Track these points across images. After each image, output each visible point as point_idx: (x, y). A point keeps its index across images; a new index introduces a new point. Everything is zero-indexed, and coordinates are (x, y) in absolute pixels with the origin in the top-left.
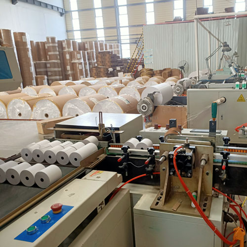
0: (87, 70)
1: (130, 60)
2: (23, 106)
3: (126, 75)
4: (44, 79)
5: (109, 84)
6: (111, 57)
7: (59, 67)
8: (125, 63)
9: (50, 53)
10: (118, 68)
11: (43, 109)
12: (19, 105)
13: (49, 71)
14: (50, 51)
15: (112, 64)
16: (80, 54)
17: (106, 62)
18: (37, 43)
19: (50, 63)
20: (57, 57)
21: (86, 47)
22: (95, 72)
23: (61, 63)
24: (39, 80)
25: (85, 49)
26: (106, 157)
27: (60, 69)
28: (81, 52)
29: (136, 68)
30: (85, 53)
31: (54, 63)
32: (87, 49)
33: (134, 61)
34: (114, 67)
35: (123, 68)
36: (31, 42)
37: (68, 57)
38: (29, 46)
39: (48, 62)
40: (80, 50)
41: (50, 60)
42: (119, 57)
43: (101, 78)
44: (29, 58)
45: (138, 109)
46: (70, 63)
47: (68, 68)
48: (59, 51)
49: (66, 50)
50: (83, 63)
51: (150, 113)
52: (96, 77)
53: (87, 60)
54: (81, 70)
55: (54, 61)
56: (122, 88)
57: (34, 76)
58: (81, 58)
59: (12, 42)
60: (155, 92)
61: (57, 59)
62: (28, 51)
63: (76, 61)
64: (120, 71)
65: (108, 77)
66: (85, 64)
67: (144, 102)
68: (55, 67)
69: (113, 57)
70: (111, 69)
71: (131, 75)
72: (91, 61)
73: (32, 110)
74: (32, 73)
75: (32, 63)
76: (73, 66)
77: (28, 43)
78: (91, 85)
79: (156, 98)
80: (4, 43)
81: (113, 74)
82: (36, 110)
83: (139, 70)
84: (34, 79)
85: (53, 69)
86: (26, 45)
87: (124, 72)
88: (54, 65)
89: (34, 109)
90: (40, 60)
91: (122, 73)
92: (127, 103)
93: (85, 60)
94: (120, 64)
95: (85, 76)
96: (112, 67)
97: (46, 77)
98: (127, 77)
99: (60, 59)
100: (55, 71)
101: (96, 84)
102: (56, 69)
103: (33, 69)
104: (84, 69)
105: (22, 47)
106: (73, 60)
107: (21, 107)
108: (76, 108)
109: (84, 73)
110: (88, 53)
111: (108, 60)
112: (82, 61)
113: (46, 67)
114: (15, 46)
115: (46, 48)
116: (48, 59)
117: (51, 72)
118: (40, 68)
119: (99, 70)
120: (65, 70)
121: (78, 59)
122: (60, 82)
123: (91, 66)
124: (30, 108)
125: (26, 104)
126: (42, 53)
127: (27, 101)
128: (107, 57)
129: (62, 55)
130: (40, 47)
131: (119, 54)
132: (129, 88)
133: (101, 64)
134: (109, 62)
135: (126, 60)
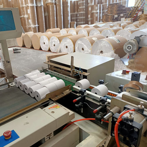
0: (101, 17)
1: (132, 8)
2: (56, 41)
3: (127, 20)
4: (74, 24)
5: (111, 27)
6: (118, 7)
7: (84, 16)
8: (128, 11)
9: (80, 8)
10: (122, 15)
11: (65, 43)
12: (54, 40)
13: (78, 19)
14: (80, 6)
15: (118, 12)
16: (98, 6)
17: (114, 11)
18: (74, 2)
19: (79, 14)
20: (84, 9)
21: (102, 2)
22: (105, 18)
23: (85, 13)
24: (72, 24)
25: (101, 3)
26: (70, 93)
27: (84, 17)
28: (99, 5)
29: (137, 14)
30: (101, 5)
31: (82, 13)
32: (103, 3)
33: (136, 9)
34: (119, 14)
35: (125, 15)
36: (71, 1)
37: (90, 9)
38: (69, 4)
39: (78, 13)
40: (98, 4)
41: (80, 12)
42: (124, 7)
43: (108, 23)
44: (68, 12)
45: (124, 48)
46: (91, 13)
47: (89, 16)
48: (85, 6)
49: (90, 4)
50: (99, 13)
51: (133, 52)
52: (105, 21)
53: (102, 10)
54: (97, 17)
55: (81, 12)
56: (119, 30)
57: (70, 22)
58: (98, 9)
59: (61, 3)
60: (142, 35)
61: (83, 11)
62: (68, 7)
63: (95, 11)
64: (122, 17)
65: (113, 22)
66: (100, 13)
67: (130, 43)
68: (82, 16)
69: (119, 7)
70: (116, 16)
71: (131, 20)
72: (104, 11)
73: (60, 43)
74: (69, 20)
75: (69, 14)
76: (92, 14)
77: (69, 2)
78: (99, 27)
79: (143, 40)
80: (57, 4)
81: (117, 19)
82: (62, 43)
83: (138, 16)
84: (70, 24)
85: (80, 18)
86: (68, 4)
87: (126, 18)
88: (81, 15)
89: (61, 42)
90: (74, 12)
91: (124, 18)
92: (118, 42)
93: (100, 10)
94: (124, 12)
95: (98, 21)
96: (117, 14)
97: (76, 23)
98: (127, 21)
99: (85, 11)
100: (81, 19)
101: (103, 27)
102: (82, 17)
103: (69, 18)
104: (99, 17)
105: (65, 5)
106: (93, 11)
107: (55, 41)
108: (83, 44)
109: (98, 19)
110: (103, 6)
111: (115, 9)
112: (98, 11)
113: (77, 16)
114: (62, 5)
115: (79, 4)
116: (79, 11)
117: (79, 19)
118: (74, 17)
119: (108, 16)
120: (87, 17)
121: (96, 10)
122: (81, 26)
123: (104, 14)
124: (59, 42)
125: (58, 39)
126: (76, 8)
127: (58, 38)
128: (114, 8)
129: (87, 8)
130: (76, 4)
131: (125, 4)
132: (125, 30)
133: (110, 13)
134: (115, 11)
135: (129, 8)
